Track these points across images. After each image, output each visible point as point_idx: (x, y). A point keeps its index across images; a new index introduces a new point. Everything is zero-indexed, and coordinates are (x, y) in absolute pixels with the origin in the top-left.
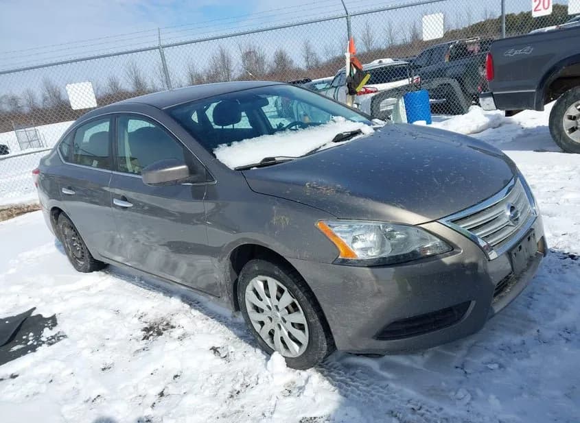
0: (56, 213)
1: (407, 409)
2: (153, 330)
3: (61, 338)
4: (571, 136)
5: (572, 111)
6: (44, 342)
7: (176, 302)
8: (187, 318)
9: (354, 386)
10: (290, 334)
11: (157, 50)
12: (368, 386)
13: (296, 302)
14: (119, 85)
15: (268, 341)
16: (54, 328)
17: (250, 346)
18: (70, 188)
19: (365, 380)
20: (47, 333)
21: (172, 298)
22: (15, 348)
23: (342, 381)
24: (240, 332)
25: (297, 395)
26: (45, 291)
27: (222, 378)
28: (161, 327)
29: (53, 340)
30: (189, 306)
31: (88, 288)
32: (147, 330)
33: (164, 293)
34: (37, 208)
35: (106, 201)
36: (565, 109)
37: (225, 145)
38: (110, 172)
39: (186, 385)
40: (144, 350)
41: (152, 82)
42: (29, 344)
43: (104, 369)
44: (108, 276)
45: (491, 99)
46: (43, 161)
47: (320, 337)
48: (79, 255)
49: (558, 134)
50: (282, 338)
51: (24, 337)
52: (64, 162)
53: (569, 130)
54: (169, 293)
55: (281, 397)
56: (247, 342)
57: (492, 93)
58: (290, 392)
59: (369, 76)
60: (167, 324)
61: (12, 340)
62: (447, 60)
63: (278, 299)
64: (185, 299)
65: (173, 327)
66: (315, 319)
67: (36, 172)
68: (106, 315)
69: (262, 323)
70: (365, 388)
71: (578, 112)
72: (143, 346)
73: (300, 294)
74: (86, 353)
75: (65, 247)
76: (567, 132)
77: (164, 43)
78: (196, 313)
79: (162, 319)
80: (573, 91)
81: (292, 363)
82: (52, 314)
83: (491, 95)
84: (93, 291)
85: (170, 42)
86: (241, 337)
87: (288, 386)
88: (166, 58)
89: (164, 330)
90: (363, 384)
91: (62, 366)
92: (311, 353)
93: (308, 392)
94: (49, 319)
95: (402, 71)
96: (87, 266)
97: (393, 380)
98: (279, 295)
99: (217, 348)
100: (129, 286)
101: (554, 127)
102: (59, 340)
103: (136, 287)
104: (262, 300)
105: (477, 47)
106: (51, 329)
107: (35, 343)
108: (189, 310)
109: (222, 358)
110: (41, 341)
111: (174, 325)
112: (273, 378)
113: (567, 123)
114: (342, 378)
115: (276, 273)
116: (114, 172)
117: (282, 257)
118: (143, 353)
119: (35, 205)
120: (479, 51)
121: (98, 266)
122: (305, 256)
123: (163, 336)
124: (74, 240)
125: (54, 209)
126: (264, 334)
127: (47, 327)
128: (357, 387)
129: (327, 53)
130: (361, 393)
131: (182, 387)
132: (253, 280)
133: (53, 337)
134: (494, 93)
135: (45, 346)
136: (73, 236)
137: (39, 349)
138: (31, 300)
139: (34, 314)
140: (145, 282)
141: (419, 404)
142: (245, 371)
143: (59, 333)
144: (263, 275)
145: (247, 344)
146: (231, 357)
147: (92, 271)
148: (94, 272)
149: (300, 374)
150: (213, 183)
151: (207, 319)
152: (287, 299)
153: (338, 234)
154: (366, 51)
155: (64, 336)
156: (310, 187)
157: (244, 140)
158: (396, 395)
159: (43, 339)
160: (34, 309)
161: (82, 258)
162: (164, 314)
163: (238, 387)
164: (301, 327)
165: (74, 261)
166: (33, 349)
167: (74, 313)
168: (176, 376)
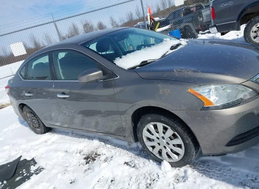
0: (22, 106)
1: (249, 180)
2: (90, 158)
3: (41, 170)
4: (255, 40)
5: (254, 28)
6: (33, 174)
7: (96, 142)
8: (105, 150)
9: (212, 172)
10: (171, 150)
11: (53, 23)
12: (219, 171)
13: (176, 133)
14: (27, 46)
15: (158, 156)
16: (36, 165)
17: (145, 159)
18: (29, 93)
19: (217, 168)
20: (33, 168)
21: (94, 140)
22: (18, 179)
23: (204, 170)
24: (136, 152)
25: (183, 181)
26: (24, 147)
27: (138, 178)
28: (93, 156)
29: (38, 172)
30: (104, 143)
31: (46, 142)
32: (86, 158)
33: (88, 138)
34: (4, 107)
35: (53, 96)
36: (251, 28)
37: (118, 58)
38: (53, 81)
39: (120, 185)
40: (89, 169)
41: (43, 43)
42: (24, 175)
43: (71, 183)
44: (54, 134)
45: (215, 28)
46: (9, 81)
47: (192, 150)
48: (37, 125)
49: (249, 40)
50: (166, 153)
51: (21, 172)
52: (23, 80)
53: (253, 37)
54: (90, 138)
55: (175, 184)
56: (142, 157)
57: (215, 25)
58: (178, 180)
59: (159, 23)
60: (96, 154)
61: (15, 175)
62: (182, 15)
63: (164, 133)
64: (101, 140)
65: (99, 155)
66: (189, 141)
67: (6, 88)
68: (62, 154)
69: (153, 147)
70: (219, 172)
71: (257, 29)
72: (88, 167)
73: (179, 129)
74: (59, 176)
75: (28, 123)
76: (253, 38)
77: (56, 19)
78: (109, 146)
79: (92, 152)
80: (254, 20)
81: (174, 165)
82: (32, 158)
83: (215, 26)
84: (49, 143)
85: (58, 19)
86: (138, 155)
87: (176, 177)
88: (58, 26)
89: (95, 157)
90: (217, 170)
91: (48, 185)
92: (186, 158)
93: (190, 179)
94: (31, 160)
95: (164, 22)
96: (42, 131)
97: (232, 166)
98: (165, 131)
99: (128, 162)
100: (67, 137)
101: (247, 37)
102: (41, 171)
103: (71, 137)
104: (153, 135)
105: (194, 8)
106: (34, 166)
107: (28, 175)
108: (105, 145)
109: (132, 167)
110: (31, 173)
111: (100, 154)
112: (166, 174)
113: (252, 35)
114: (203, 169)
115: (163, 120)
116: (55, 81)
117: (168, 111)
118: (90, 171)
119: (3, 105)
120: (195, 10)
121: (48, 130)
122: (183, 109)
123: (97, 160)
124: (33, 119)
125: (20, 105)
126: (155, 152)
127: (32, 165)
128: (214, 172)
129: (121, 21)
130: (218, 175)
131: (118, 186)
132: (147, 125)
133: (37, 170)
134: (216, 25)
135: (34, 175)
136: (33, 117)
137: (31, 177)
138: (17, 152)
139: (22, 159)
140: (76, 134)
141: (254, 176)
142: (148, 172)
143: (39, 167)
144: (154, 121)
145: (143, 158)
146: (138, 166)
147: (45, 133)
148: (47, 133)
149: (179, 169)
150: (117, 78)
151: (116, 148)
152: (170, 132)
153: (202, 94)
154: (138, 18)
155: (43, 169)
156: (177, 71)
157: (127, 54)
158: (238, 173)
159: (32, 172)
160: (21, 156)
161: (39, 127)
162: (92, 149)
163: (149, 182)
164: (179, 146)
165: (34, 129)
166: (28, 178)
167: (43, 156)
168: (112, 181)
